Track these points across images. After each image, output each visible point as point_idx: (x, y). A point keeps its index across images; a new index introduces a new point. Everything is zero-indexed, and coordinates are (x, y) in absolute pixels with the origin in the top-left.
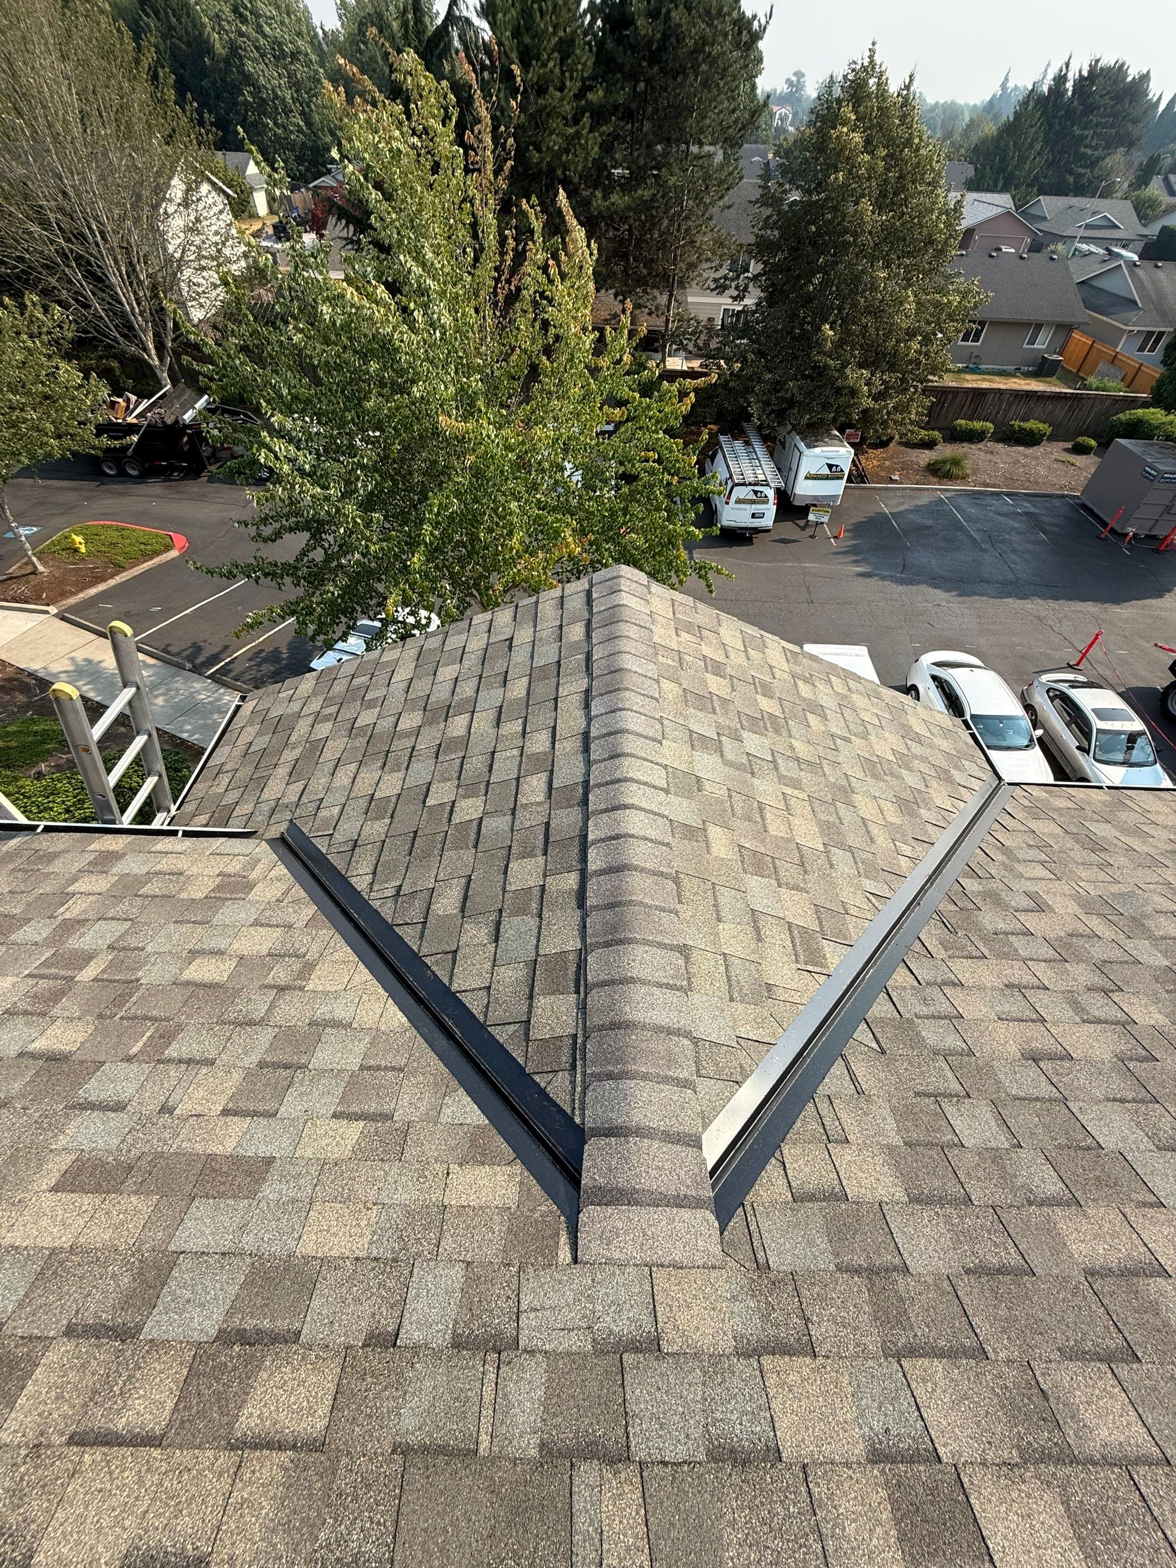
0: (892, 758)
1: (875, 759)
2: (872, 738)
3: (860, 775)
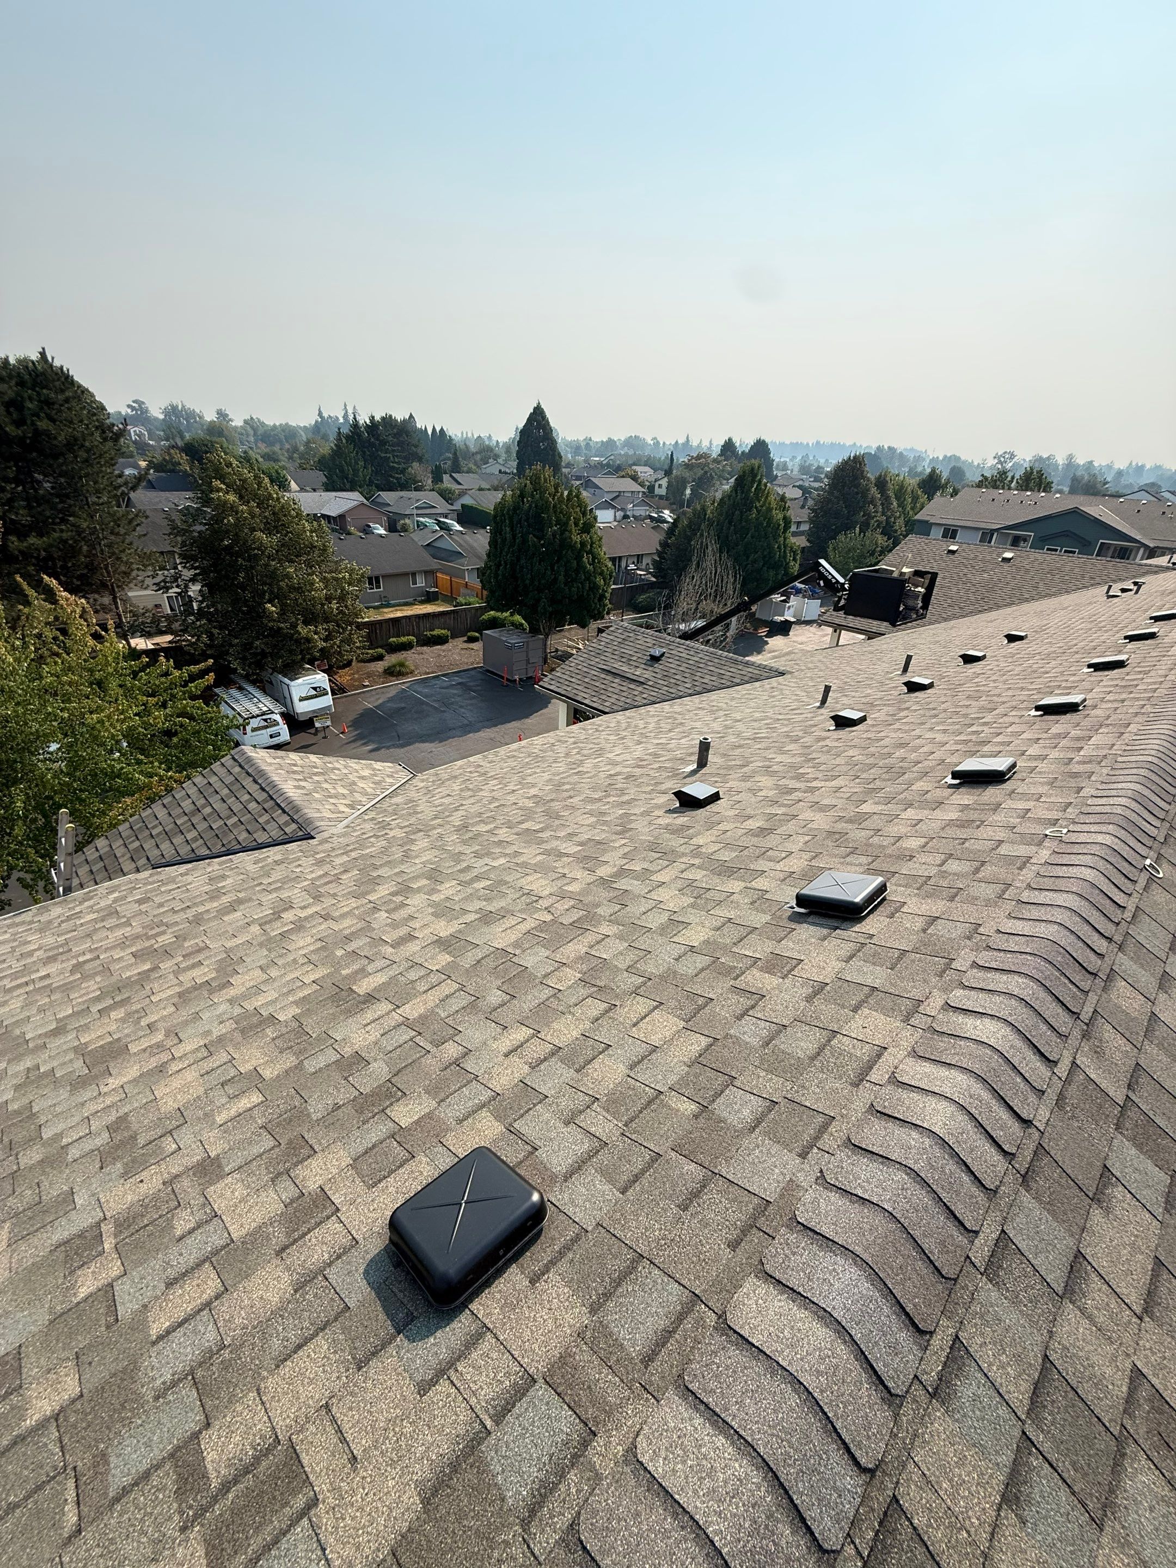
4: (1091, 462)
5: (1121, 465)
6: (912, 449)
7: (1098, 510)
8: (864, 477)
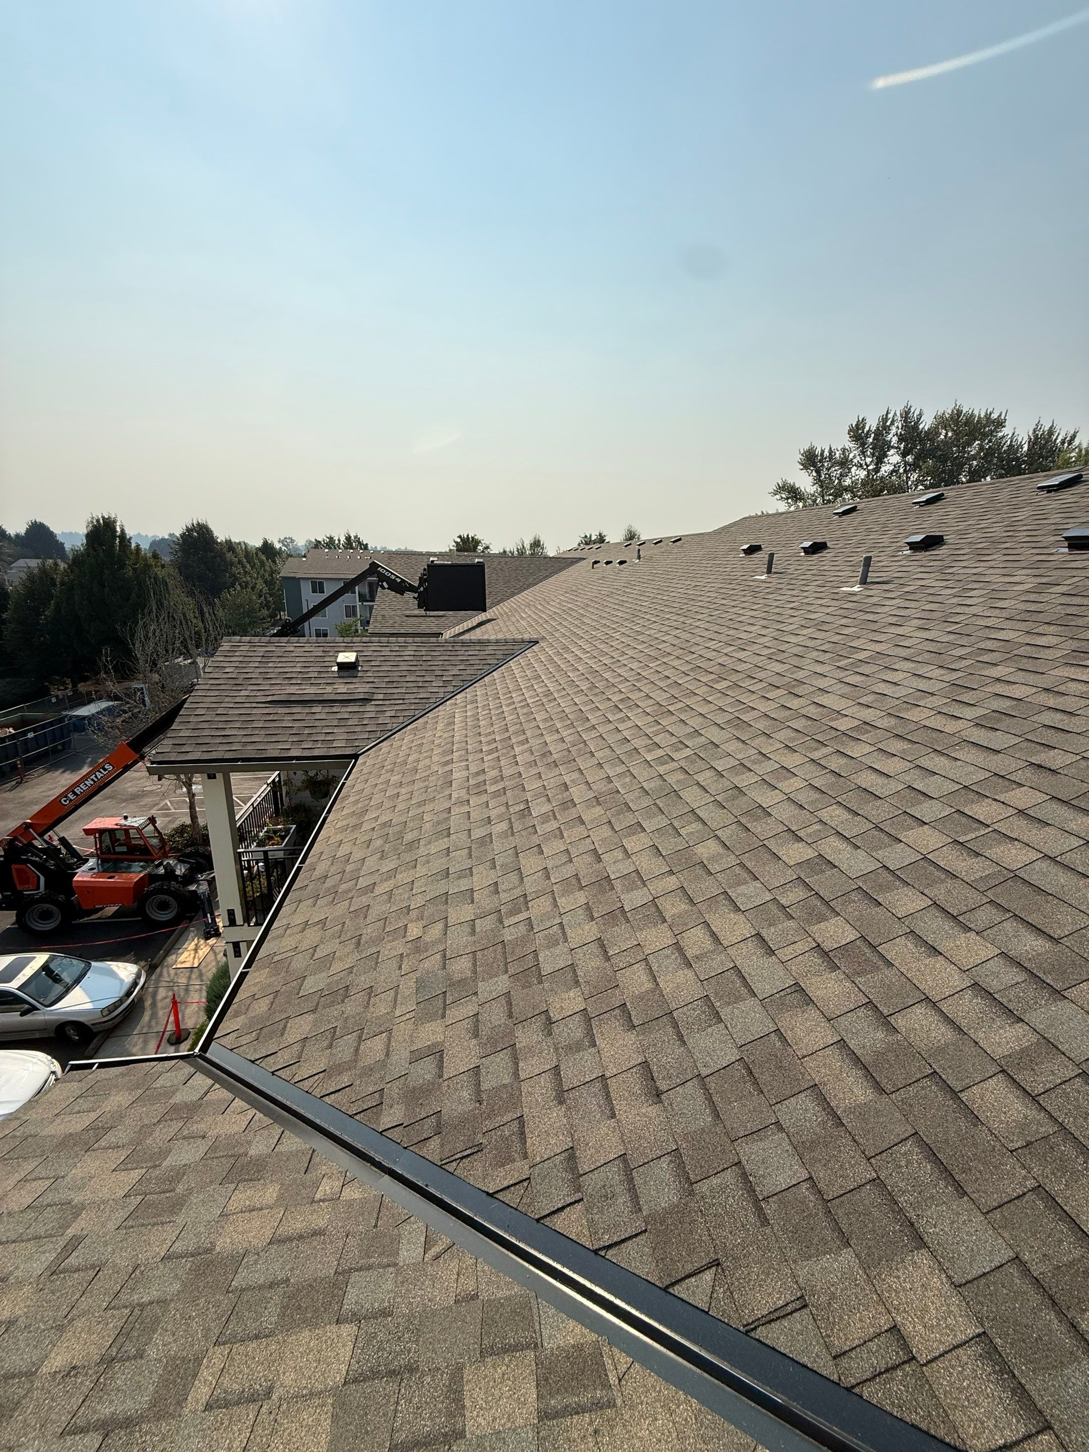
0: (136, 1175)
1: (135, 1201)
2: (78, 1198)
3: (170, 1233)
8: (217, 543)
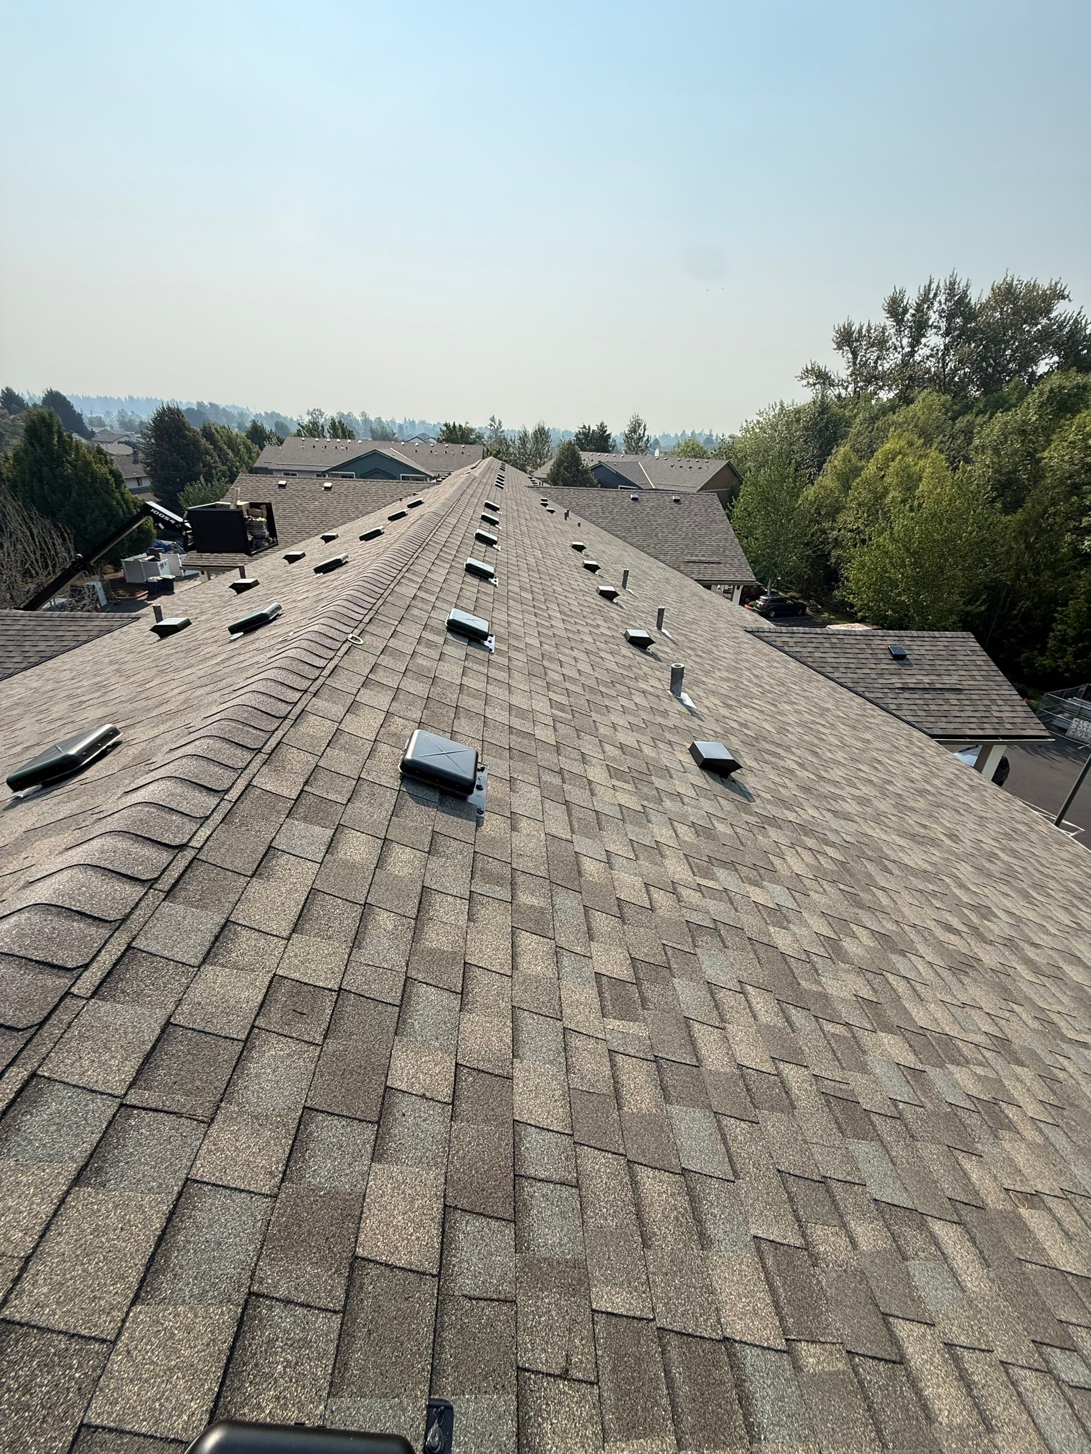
4: (379, 418)
5: (399, 421)
6: (234, 406)
7: (389, 451)
8: (189, 430)
